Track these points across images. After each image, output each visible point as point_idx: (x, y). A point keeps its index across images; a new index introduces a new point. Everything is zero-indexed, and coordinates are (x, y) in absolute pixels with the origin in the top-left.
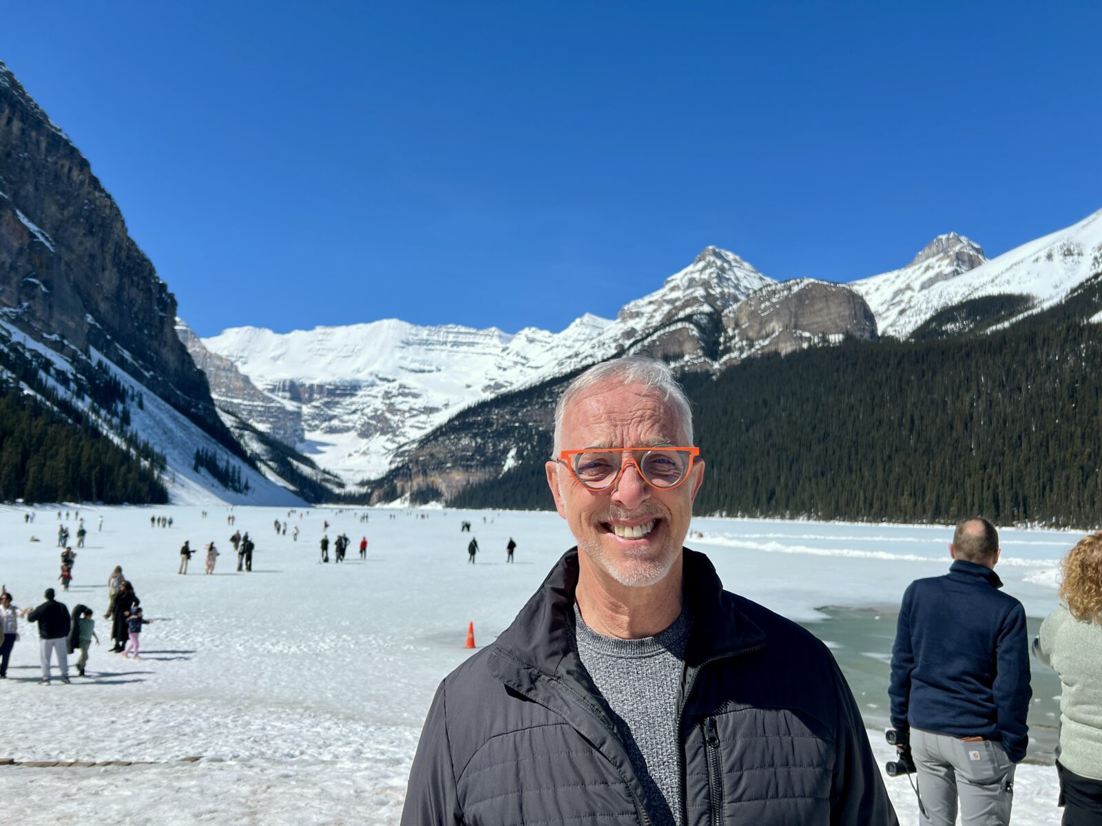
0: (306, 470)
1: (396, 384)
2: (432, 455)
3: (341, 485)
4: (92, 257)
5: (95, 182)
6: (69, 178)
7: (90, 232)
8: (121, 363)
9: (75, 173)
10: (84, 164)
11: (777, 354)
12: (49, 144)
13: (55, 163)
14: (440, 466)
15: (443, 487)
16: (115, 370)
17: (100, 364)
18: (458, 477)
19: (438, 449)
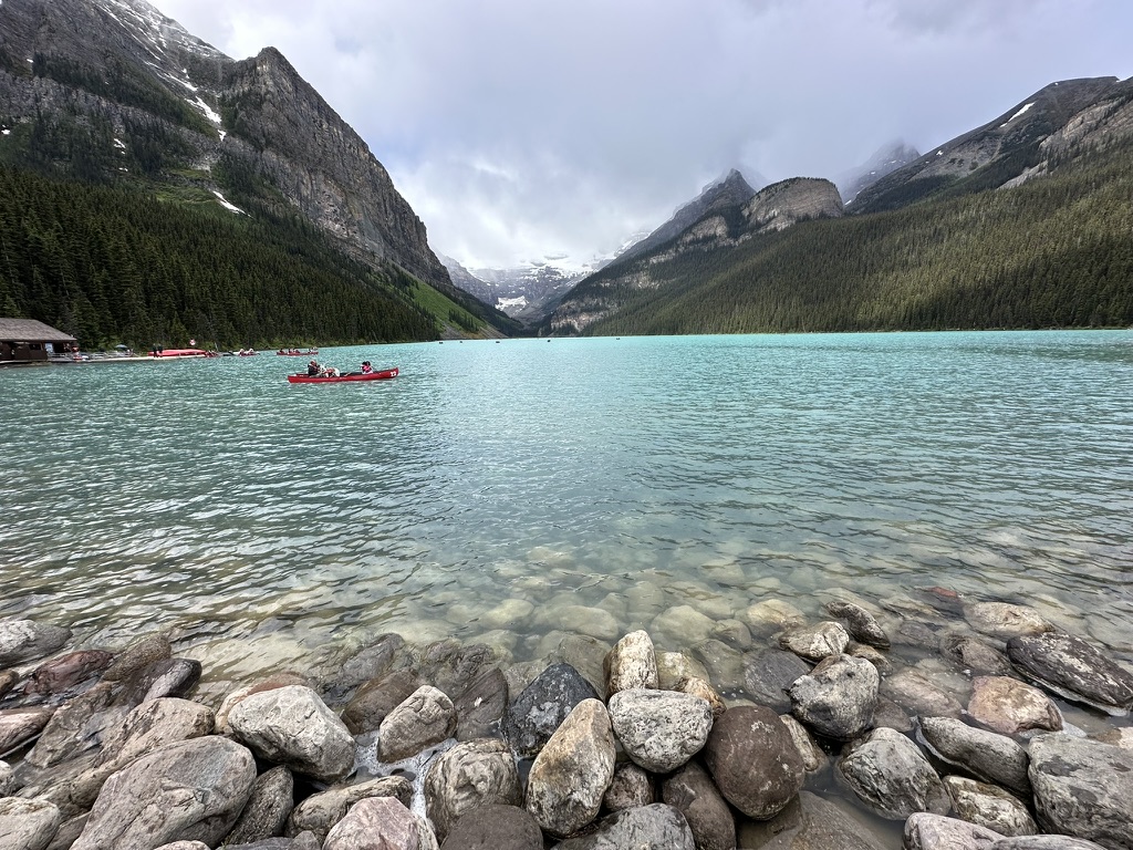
0: (503, 319)
1: (544, 267)
2: (569, 307)
3: (523, 327)
4: (378, 204)
5: (371, 155)
6: (358, 155)
7: (375, 190)
8: (403, 265)
9: (361, 152)
10: (364, 146)
11: (775, 229)
12: (344, 136)
13: (350, 148)
14: (574, 313)
15: (576, 326)
16: (402, 269)
17: (393, 266)
18: (584, 318)
19: (572, 303)
